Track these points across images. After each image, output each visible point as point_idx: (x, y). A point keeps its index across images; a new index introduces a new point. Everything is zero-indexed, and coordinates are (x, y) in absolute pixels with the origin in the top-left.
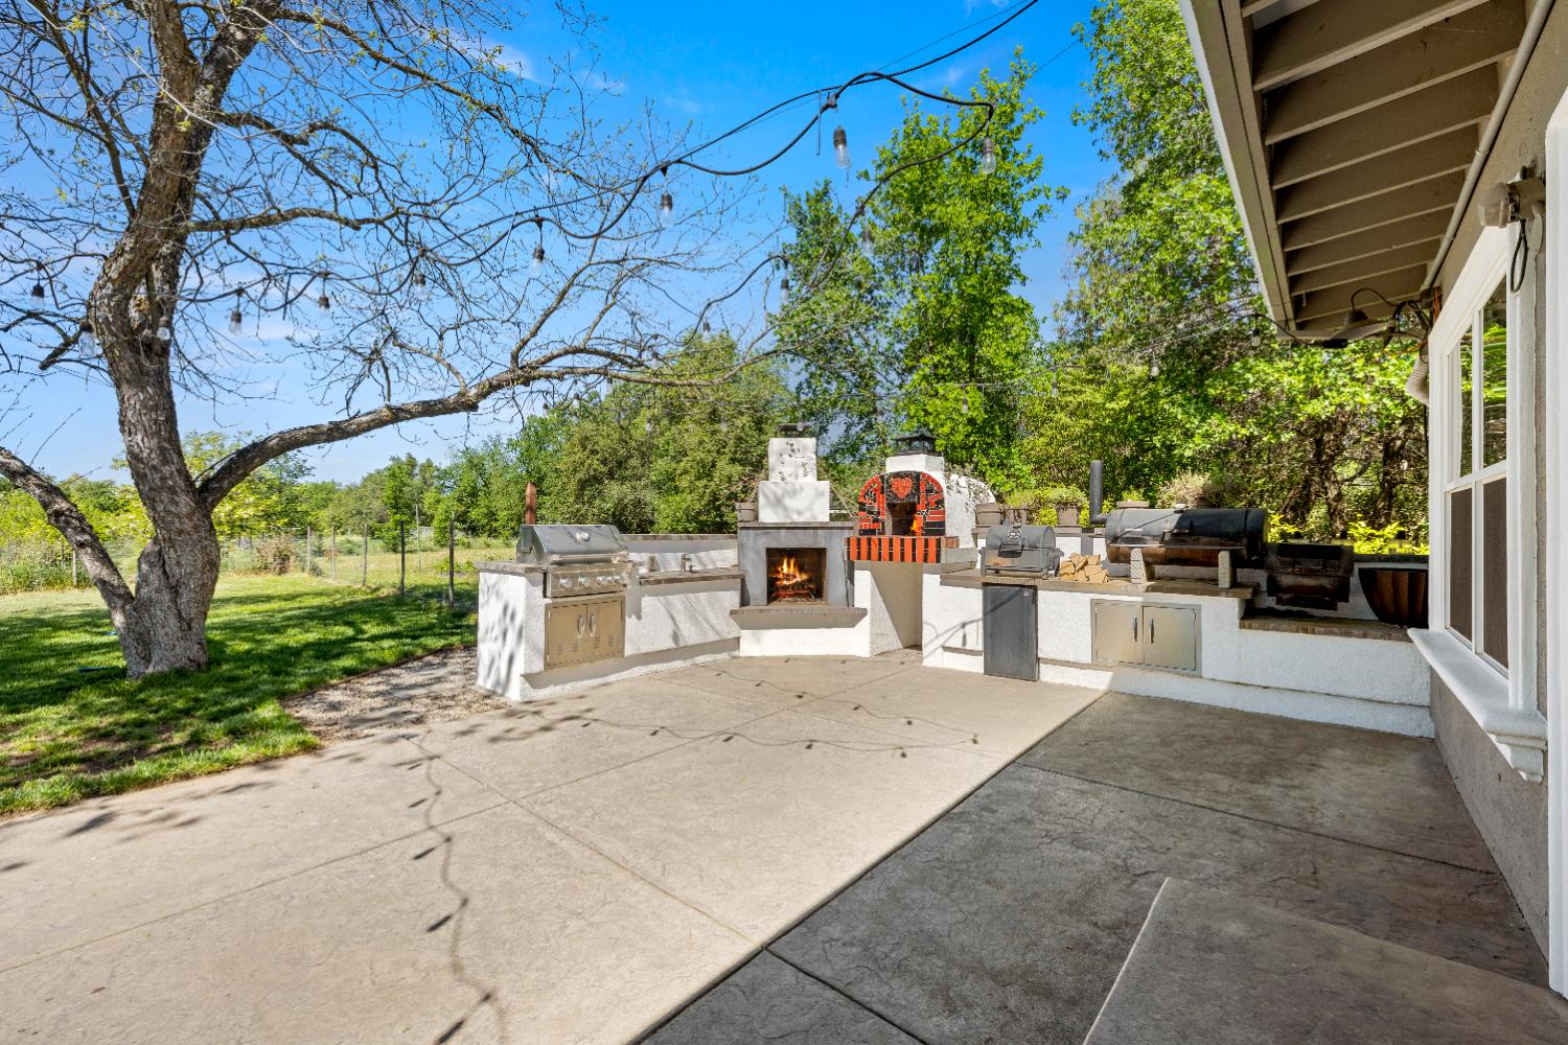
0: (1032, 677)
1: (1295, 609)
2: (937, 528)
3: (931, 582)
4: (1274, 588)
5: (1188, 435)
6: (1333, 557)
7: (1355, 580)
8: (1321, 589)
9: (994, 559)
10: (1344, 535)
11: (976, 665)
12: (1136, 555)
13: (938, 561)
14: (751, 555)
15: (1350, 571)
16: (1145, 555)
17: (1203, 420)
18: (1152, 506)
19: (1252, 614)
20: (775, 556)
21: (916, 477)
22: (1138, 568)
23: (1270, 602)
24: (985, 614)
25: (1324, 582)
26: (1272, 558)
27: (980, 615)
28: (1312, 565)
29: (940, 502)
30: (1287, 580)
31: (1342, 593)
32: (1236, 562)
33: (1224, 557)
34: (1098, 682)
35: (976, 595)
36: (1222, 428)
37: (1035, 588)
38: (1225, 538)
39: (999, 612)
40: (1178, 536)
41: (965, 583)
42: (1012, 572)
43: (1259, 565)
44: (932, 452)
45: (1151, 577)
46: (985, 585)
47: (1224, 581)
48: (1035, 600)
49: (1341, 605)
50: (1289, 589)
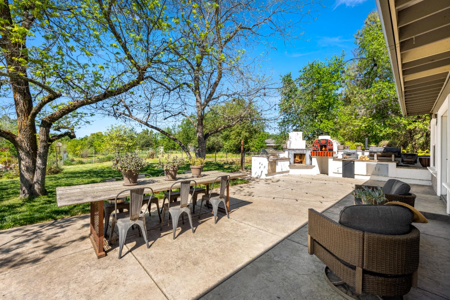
0: (353, 177)
1: (406, 165)
2: (331, 150)
3: (330, 160)
4: (403, 161)
5: (381, 131)
6: (414, 155)
7: (418, 160)
8: (411, 161)
9: (345, 156)
10: (416, 152)
11: (341, 176)
12: (375, 155)
13: (333, 156)
14: (291, 155)
15: (417, 158)
16: (377, 155)
17: (385, 128)
18: (377, 146)
19: (398, 166)
20: (295, 155)
21: (327, 140)
22: (375, 158)
23: (402, 164)
24: (343, 166)
25: (412, 160)
26: (402, 156)
27: (342, 166)
28: (410, 157)
29: (332, 145)
30: (405, 160)
31: (416, 162)
32: (395, 157)
33: (393, 156)
34: (368, 178)
35: (341, 163)
36: (389, 130)
37: (354, 161)
38: (394, 152)
39: (346, 166)
40: (383, 152)
41: (339, 160)
42: (349, 158)
43: (400, 157)
44: (329, 135)
45: (378, 159)
46: (343, 161)
47: (393, 160)
48: (354, 163)
49: (415, 164)
50: (406, 161)
